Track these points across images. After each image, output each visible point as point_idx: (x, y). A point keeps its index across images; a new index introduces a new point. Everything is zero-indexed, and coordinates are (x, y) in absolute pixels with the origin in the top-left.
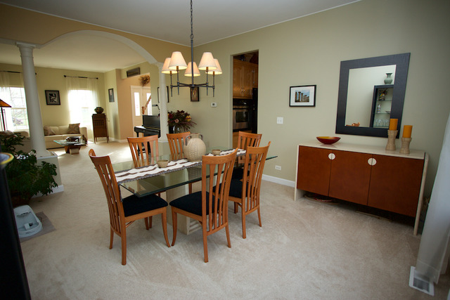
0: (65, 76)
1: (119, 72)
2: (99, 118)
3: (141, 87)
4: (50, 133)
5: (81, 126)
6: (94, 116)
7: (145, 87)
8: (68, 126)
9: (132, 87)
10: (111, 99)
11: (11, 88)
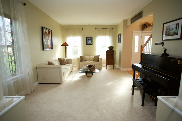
0: (96, 29)
1: (125, 21)
2: (111, 53)
3: (140, 32)
4: (84, 60)
5: (100, 57)
6: (107, 52)
7: (144, 31)
8: (94, 56)
9: (134, 31)
10: (119, 41)
11: (74, 37)
